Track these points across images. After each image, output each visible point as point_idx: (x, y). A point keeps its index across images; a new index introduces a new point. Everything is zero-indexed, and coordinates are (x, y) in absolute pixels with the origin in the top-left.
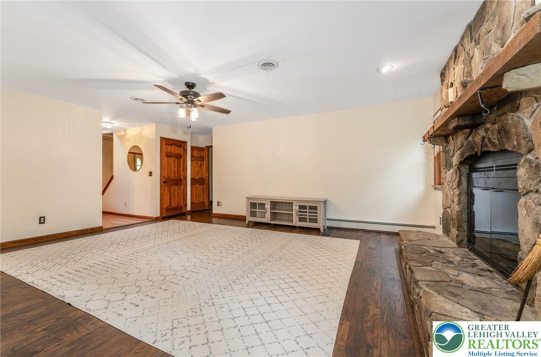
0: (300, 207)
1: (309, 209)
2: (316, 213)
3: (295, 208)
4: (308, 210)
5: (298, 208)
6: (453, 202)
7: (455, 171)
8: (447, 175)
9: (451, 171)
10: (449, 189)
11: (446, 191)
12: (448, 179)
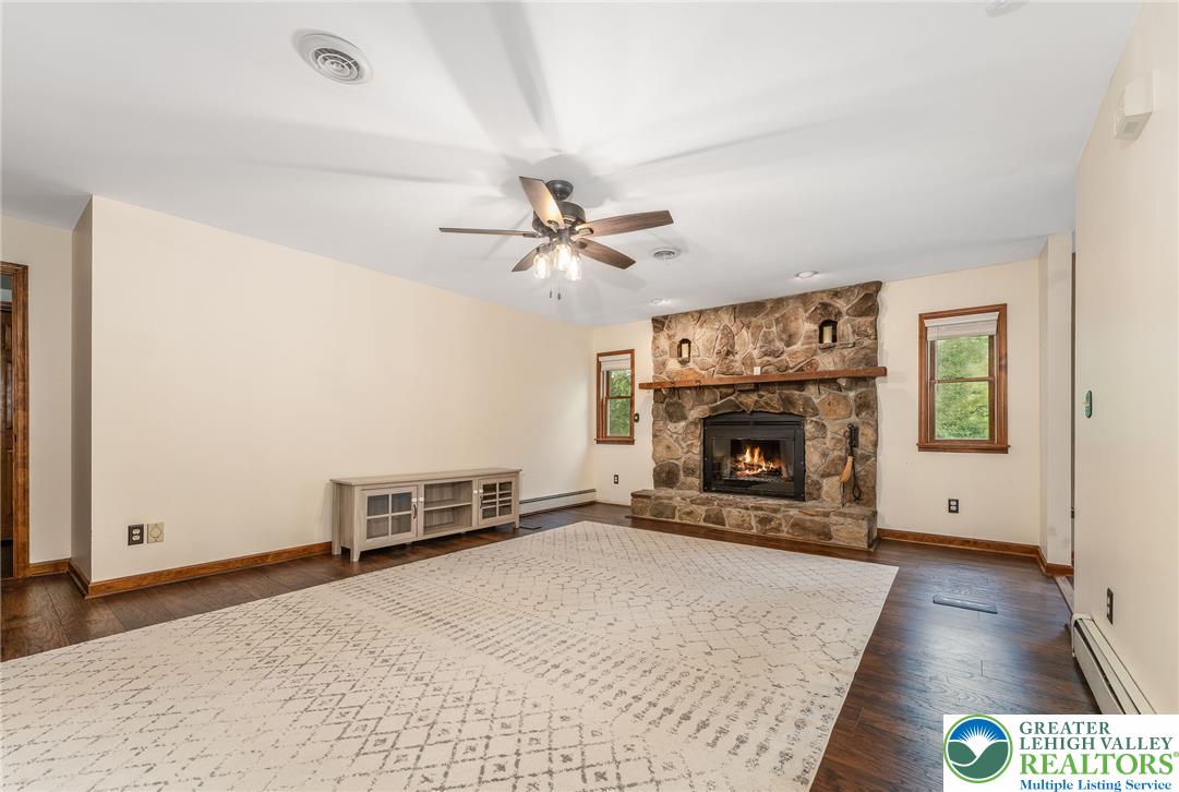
0: (487, 488)
1: (500, 490)
2: (509, 494)
3: (477, 491)
4: (498, 492)
5: (481, 491)
6: (687, 452)
7: (694, 423)
8: (671, 426)
9: (683, 423)
10: (677, 440)
11: (665, 443)
12: (674, 430)
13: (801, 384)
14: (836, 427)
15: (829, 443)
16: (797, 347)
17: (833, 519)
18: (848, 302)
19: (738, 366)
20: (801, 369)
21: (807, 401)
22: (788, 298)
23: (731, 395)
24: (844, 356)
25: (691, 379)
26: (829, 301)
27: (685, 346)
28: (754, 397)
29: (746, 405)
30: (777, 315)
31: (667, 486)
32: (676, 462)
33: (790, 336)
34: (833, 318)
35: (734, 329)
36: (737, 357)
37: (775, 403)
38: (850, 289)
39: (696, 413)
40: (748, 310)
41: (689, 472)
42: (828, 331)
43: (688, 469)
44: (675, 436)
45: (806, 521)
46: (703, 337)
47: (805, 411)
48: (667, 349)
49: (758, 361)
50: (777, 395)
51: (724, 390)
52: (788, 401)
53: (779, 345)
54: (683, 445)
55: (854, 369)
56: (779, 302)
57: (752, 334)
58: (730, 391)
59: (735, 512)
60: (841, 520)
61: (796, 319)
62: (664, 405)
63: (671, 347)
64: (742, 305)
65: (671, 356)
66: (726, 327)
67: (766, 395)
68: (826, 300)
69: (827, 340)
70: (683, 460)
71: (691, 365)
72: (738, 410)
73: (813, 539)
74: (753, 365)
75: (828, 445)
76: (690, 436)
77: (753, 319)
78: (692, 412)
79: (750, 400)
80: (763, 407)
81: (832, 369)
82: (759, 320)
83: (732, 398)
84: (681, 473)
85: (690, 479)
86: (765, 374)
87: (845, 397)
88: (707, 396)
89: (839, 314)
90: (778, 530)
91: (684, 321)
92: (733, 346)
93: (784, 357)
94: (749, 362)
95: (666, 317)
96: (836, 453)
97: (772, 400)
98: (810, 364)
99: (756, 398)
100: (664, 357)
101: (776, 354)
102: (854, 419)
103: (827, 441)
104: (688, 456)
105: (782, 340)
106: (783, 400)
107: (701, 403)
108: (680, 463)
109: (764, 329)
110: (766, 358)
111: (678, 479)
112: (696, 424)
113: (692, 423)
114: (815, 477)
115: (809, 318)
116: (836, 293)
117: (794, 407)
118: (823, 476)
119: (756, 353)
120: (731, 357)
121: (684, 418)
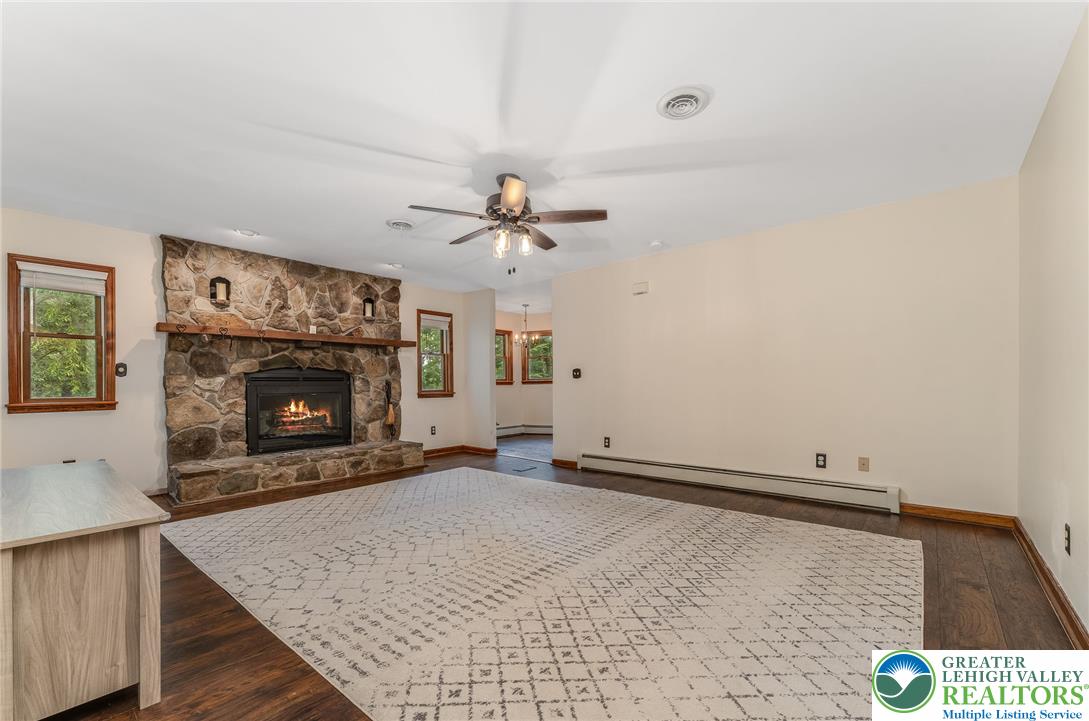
6: (228, 413)
7: (237, 378)
8: (199, 382)
9: (220, 379)
10: (211, 400)
11: (190, 404)
12: (207, 387)
13: (351, 347)
14: (377, 383)
15: (372, 395)
16: (346, 314)
17: (404, 450)
18: (383, 288)
19: (292, 322)
20: (351, 334)
21: (357, 361)
22: (339, 270)
23: (285, 350)
24: (381, 329)
25: (233, 328)
26: (370, 284)
27: (221, 288)
28: (310, 354)
29: (302, 362)
30: (330, 283)
31: (194, 459)
32: (210, 426)
33: (342, 304)
34: (373, 298)
35: (287, 283)
36: (290, 312)
37: (330, 361)
38: (384, 279)
39: (238, 367)
40: (303, 269)
41: (229, 434)
42: (369, 307)
43: (229, 432)
44: (207, 394)
45: (386, 456)
46: (245, 281)
47: (354, 370)
48: (193, 284)
49: (313, 321)
50: (330, 354)
51: (277, 345)
52: (341, 360)
53: (333, 309)
54: (222, 405)
55: (387, 338)
56: (332, 272)
57: (307, 294)
58: (284, 346)
59: (330, 463)
60: (408, 449)
61: (346, 291)
62: (189, 355)
63: (198, 282)
64: (295, 262)
65: (199, 293)
66: (277, 279)
67: (321, 354)
68: (368, 282)
69: (369, 314)
70: (221, 422)
71: (232, 310)
72: (292, 364)
73: (393, 468)
74: (308, 324)
75: (372, 397)
76: (230, 394)
77: (306, 279)
78: (234, 366)
79: (305, 357)
80: (319, 364)
81: (374, 337)
82: (312, 282)
83: (286, 353)
84: (219, 438)
85: (232, 445)
86: (320, 333)
87: (383, 360)
88: (255, 348)
89: (377, 296)
90: (368, 469)
91: (221, 255)
92: (285, 300)
93: (337, 321)
94: (303, 319)
95: (190, 243)
96: (377, 402)
97: (328, 359)
98: (358, 330)
99: (312, 355)
100: (188, 294)
101: (330, 317)
102: (388, 376)
103: (371, 393)
104: (229, 416)
105: (334, 306)
106: (336, 359)
107: (248, 355)
108: (218, 427)
109: (318, 292)
110: (321, 319)
111: (214, 447)
112: (240, 380)
113: (233, 378)
114: (363, 424)
115: (356, 293)
116: (375, 279)
117: (346, 365)
118: (368, 422)
119: (310, 312)
120: (284, 311)
121: (223, 372)
